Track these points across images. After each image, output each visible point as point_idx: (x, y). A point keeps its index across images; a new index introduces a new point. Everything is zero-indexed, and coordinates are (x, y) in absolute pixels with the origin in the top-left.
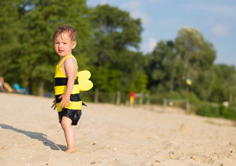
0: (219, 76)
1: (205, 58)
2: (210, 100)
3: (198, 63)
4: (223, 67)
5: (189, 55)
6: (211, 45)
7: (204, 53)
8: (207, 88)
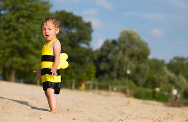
0: (152, 68)
1: (142, 53)
2: (145, 86)
3: (135, 58)
4: (155, 61)
5: (129, 51)
6: (146, 44)
7: (141, 50)
8: (142, 77)
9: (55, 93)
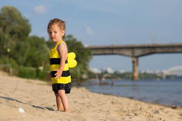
0: (32, 46)
1: (22, 31)
2: (25, 65)
3: (16, 35)
4: (35, 38)
6: (27, 21)
7: (21, 27)
8: (22, 55)
9: (66, 93)
